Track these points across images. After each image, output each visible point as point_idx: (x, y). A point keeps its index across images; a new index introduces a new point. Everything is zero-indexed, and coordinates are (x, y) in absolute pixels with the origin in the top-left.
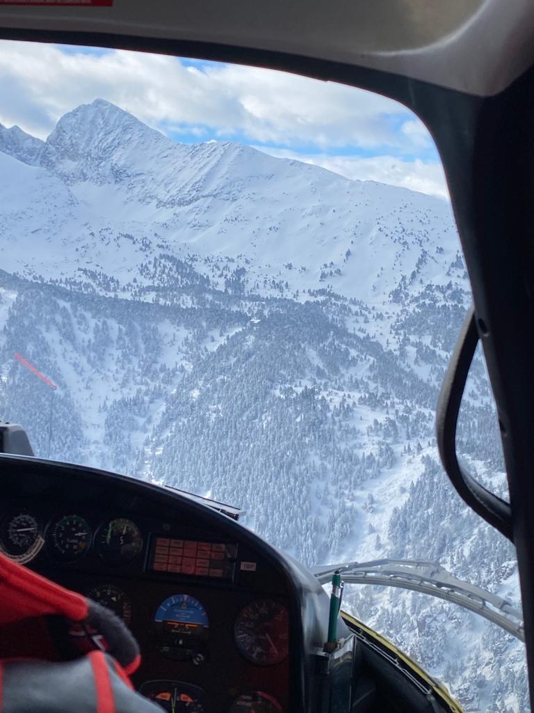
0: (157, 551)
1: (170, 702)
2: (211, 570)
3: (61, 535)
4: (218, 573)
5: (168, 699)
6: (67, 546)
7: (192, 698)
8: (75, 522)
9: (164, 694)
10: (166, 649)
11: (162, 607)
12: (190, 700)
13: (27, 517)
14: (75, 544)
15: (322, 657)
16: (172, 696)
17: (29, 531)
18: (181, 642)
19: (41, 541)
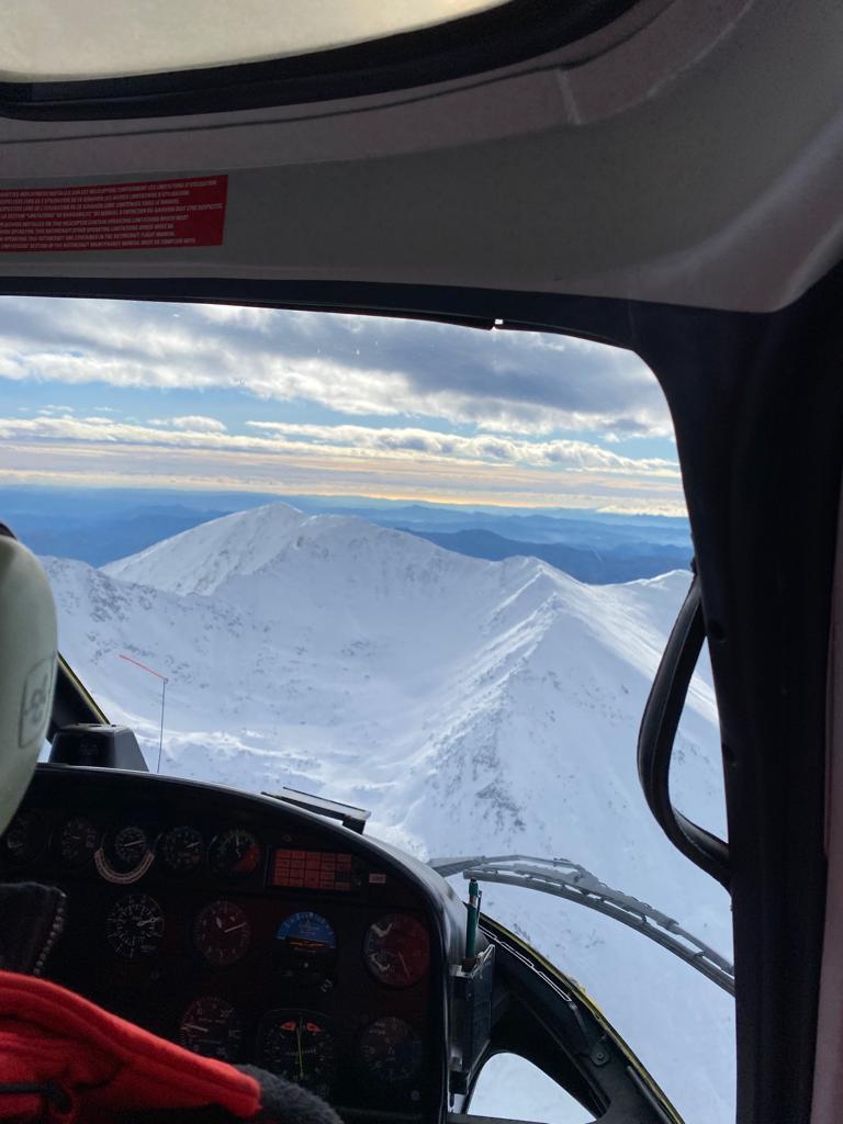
0: (277, 865)
1: (295, 1032)
2: (338, 884)
3: (172, 849)
4: (344, 886)
5: (292, 1029)
6: (179, 861)
7: (320, 1027)
8: (187, 834)
9: (288, 1024)
10: (289, 974)
11: (285, 924)
12: (317, 1029)
13: (135, 829)
14: (186, 858)
15: (461, 978)
16: (298, 1026)
17: (137, 845)
18: (306, 965)
19: (150, 857)
